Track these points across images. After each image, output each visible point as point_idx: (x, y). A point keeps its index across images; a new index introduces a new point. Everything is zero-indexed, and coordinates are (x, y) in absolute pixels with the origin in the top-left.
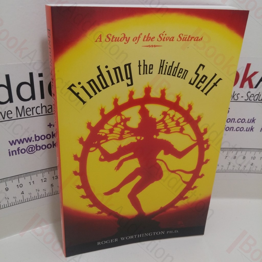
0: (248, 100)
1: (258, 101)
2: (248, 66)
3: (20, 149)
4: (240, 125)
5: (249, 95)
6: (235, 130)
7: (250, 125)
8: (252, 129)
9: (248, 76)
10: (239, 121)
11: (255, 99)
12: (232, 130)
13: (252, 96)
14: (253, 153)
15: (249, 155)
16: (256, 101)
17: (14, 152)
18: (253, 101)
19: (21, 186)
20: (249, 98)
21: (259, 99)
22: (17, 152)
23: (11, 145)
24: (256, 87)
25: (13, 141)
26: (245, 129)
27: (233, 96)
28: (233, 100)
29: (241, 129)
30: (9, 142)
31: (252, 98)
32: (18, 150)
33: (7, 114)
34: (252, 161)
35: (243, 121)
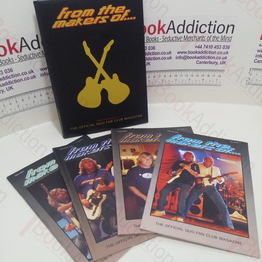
0: (164, 41)
1: (170, 41)
2: (160, 21)
3: (46, 73)
4: (163, 56)
5: (164, 37)
6: (161, 59)
7: (169, 56)
8: (171, 58)
9: (161, 27)
10: (162, 53)
11: (168, 40)
12: (160, 59)
13: (166, 38)
14: (175, 73)
15: (173, 74)
16: (169, 41)
17: (43, 75)
18: (167, 41)
19: (48, 94)
20: (164, 39)
21: (170, 40)
22: (44, 74)
23: (41, 71)
24: (167, 33)
25: (42, 69)
26: (167, 58)
27: (155, 39)
28: (156, 41)
29: (165, 58)
30: (40, 69)
31: (166, 40)
32: (45, 73)
33: (38, 54)
34: (176, 78)
35: (164, 53)
